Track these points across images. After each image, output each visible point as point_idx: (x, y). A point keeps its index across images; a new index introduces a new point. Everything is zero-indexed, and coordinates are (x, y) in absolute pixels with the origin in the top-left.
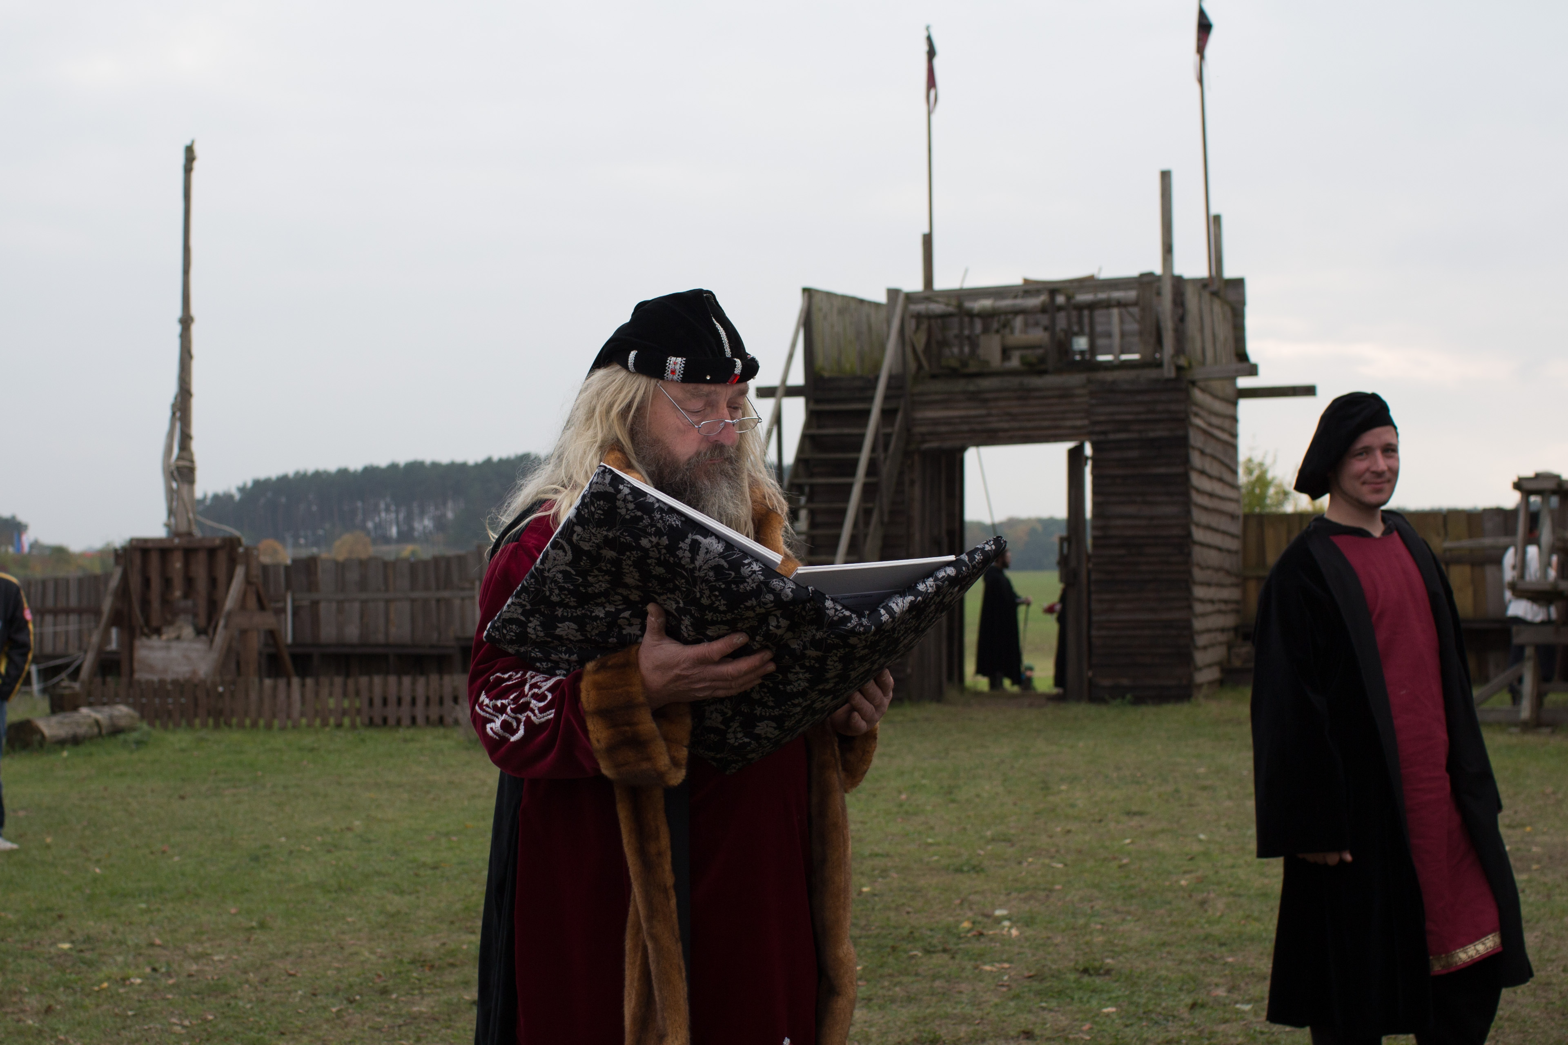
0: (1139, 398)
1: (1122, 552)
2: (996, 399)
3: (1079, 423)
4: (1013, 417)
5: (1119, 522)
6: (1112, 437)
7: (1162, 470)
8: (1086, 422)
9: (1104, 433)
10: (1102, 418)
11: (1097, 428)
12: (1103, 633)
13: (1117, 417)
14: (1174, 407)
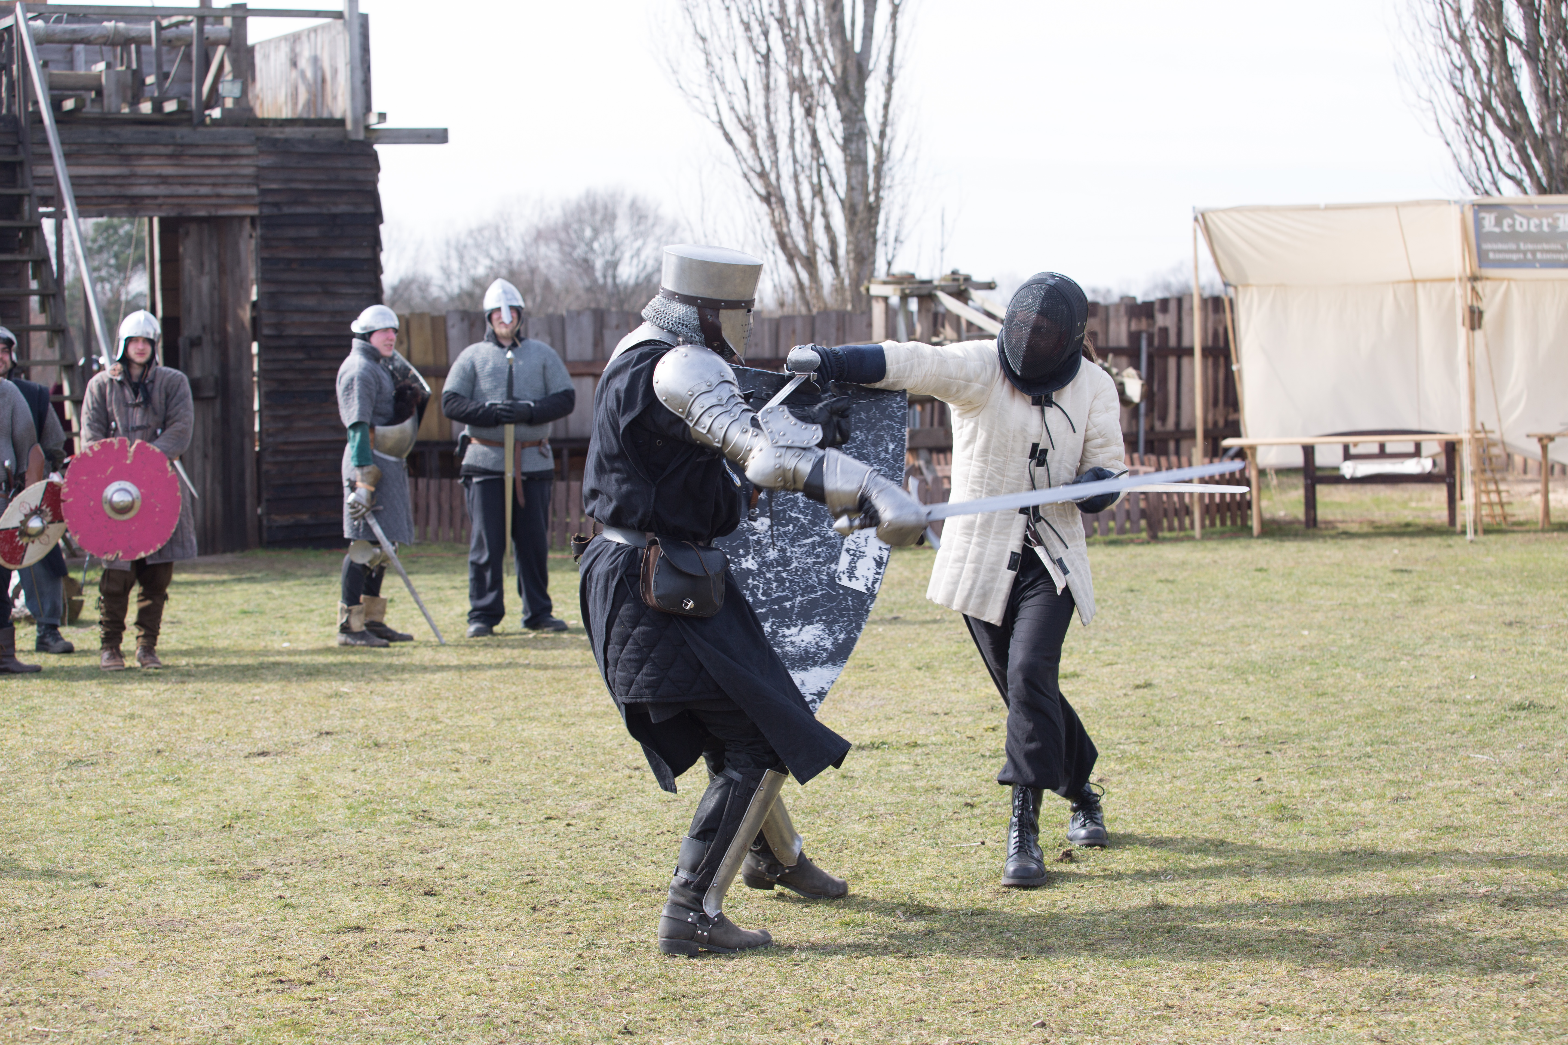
0: (319, 163)
1: (301, 356)
2: (140, 156)
3: (245, 191)
4: (164, 180)
5: (296, 318)
6: (286, 210)
7: (346, 254)
8: (254, 191)
9: (276, 205)
10: (274, 186)
11: (269, 199)
12: (280, 458)
13: (294, 185)
14: (360, 176)
